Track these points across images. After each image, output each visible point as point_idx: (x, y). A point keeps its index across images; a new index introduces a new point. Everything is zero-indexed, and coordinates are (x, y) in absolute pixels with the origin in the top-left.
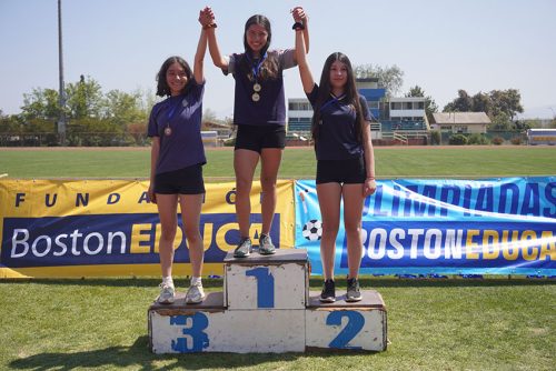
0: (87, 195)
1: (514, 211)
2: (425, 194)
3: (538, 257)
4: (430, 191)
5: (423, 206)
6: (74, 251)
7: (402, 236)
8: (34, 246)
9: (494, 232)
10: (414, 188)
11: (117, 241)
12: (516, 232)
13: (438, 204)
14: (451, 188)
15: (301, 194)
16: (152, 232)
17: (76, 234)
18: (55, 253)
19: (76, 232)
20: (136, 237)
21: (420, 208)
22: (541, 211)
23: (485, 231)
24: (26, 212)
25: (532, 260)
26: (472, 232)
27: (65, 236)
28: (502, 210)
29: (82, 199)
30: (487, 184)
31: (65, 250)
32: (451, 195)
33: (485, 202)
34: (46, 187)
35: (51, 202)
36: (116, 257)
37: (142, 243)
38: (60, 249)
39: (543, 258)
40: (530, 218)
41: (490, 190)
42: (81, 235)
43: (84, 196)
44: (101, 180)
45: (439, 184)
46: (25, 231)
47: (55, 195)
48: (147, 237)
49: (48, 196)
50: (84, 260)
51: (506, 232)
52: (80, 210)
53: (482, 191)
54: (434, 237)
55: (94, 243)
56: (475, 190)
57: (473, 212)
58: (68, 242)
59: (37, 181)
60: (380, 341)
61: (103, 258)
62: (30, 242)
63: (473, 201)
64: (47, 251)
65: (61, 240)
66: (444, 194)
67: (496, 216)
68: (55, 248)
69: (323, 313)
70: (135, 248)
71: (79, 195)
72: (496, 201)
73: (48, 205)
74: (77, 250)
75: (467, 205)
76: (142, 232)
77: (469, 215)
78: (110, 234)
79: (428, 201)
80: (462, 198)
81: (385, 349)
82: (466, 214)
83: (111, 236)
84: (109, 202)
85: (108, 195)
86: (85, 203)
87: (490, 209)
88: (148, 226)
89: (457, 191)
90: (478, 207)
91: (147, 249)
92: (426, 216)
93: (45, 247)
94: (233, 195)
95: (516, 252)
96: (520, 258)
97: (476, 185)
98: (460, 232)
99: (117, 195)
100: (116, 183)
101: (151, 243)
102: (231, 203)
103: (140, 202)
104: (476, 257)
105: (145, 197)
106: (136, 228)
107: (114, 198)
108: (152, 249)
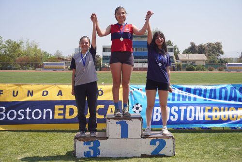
0: (32, 91)
1: (225, 99)
2: (186, 91)
3: (237, 119)
4: (188, 90)
5: (186, 96)
6: (28, 118)
7: (177, 110)
8: (8, 114)
9: (217, 108)
10: (181, 89)
11: (48, 113)
12: (226, 108)
13: (192, 95)
14: (198, 89)
15: (131, 91)
16: (64, 109)
17: (28, 110)
18: (18, 119)
19: (28, 108)
20: (57, 112)
21: (184, 98)
22: (237, 99)
23: (213, 108)
24: (4, 99)
25: (234, 121)
26: (208, 108)
27: (23, 110)
28: (220, 98)
29: (30, 93)
30: (214, 87)
31: (23, 117)
32: (198, 92)
33: (213, 95)
34: (12, 88)
35: (15, 94)
36: (48, 121)
37: (59, 114)
38: (21, 117)
39: (239, 120)
40: (233, 102)
41: (215, 90)
42: (30, 110)
43: (31, 92)
44: (39, 84)
45: (192, 87)
46: (4, 108)
47: (17, 92)
48: (62, 112)
49: (14, 92)
50: (32, 122)
51: (222, 108)
52: (30, 98)
53: (211, 90)
54: (191, 110)
55: (37, 114)
56: (209, 90)
57: (207, 99)
58: (25, 113)
59: (9, 85)
60: (172, 152)
61: (41, 121)
62: (6, 113)
63: (208, 94)
64: (15, 117)
65: (21, 112)
66: (195, 92)
67: (218, 101)
68: (18, 116)
69: (149, 140)
70: (56, 117)
71: (29, 91)
72: (218, 95)
73: (14, 96)
74: (29, 117)
75: (205, 96)
76: (60, 109)
77: (206, 100)
78: (45, 110)
79: (188, 94)
80: (203, 93)
81: (174, 155)
82: (205, 100)
83: (45, 111)
84: (43, 95)
85: (42, 92)
86: (32, 95)
87: (215, 98)
88: (62, 107)
89: (200, 90)
90: (210, 97)
91: (62, 117)
92: (187, 101)
93: (14, 116)
94: (100, 93)
95: (227, 117)
96: (229, 120)
97: (209, 88)
98: (202, 108)
99: (46, 91)
100: (46, 86)
101: (64, 114)
102: (100, 95)
103: (58, 95)
104: (210, 119)
105: (60, 93)
106: (57, 107)
107: (45, 93)
108: (64, 117)
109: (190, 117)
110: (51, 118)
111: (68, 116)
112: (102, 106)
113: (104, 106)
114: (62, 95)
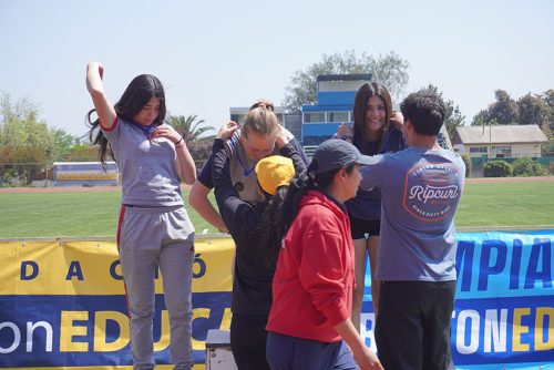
4: (466, 249)
9: (550, 310)
11: (40, 334)
14: (494, 245)
16: (90, 324)
20: (67, 331)
23: (538, 310)
26: (520, 312)
30: (543, 238)
32: (494, 253)
36: (39, 358)
37: (76, 339)
41: (547, 246)
44: (7, 242)
45: (478, 238)
48: (82, 331)
53: (536, 248)
54: (469, 321)
55: (7, 337)
56: (527, 246)
61: (20, 358)
63: (524, 264)
66: (485, 255)
70: (66, 344)
75: (514, 271)
76: (76, 323)
78: (29, 324)
82: (513, 286)
83: (31, 327)
84: (23, 277)
85: (19, 266)
88: (83, 316)
89: (502, 247)
90: (530, 273)
91: (82, 347)
94: (196, 268)
97: (528, 240)
98: (504, 312)
99: (34, 264)
100: (29, 246)
101: (89, 338)
102: (196, 276)
103: (69, 278)
104: (525, 348)
105: (75, 271)
106: (67, 316)
107: (30, 270)
108: (91, 346)
109: (468, 343)
110: (49, 348)
111: (101, 344)
112: (204, 313)
113: (209, 310)
114: (81, 278)
